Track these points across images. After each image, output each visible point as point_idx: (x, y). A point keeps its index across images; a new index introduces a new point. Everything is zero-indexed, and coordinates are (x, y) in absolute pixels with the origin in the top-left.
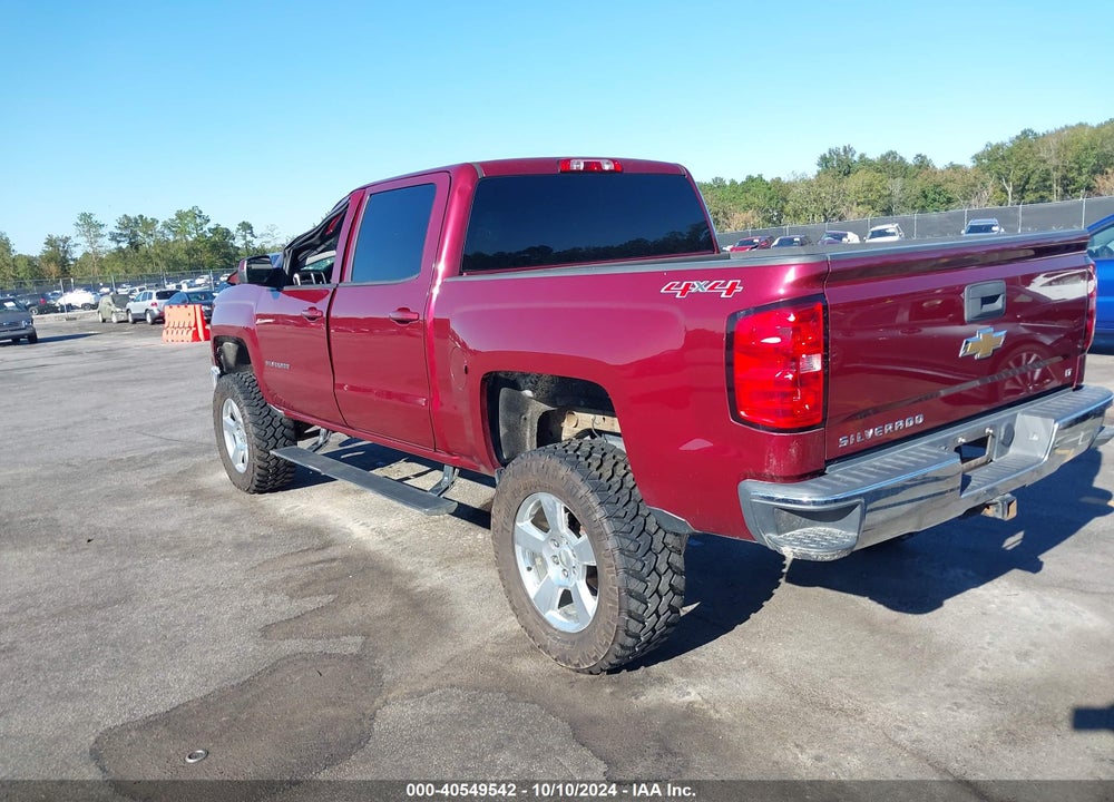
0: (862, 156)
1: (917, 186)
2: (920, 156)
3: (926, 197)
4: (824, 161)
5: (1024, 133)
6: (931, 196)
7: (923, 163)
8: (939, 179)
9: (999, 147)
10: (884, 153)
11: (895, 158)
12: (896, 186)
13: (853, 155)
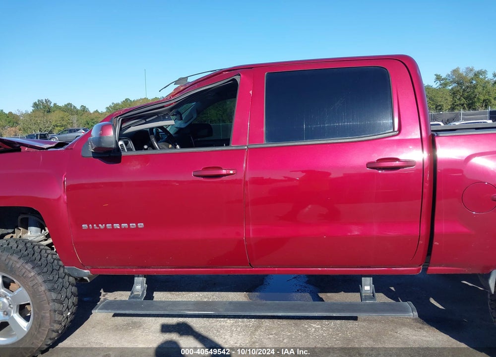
0: (55, 104)
1: (84, 119)
2: (83, 106)
3: (88, 124)
4: (35, 105)
5: (126, 99)
6: (91, 124)
7: (84, 109)
8: (93, 117)
9: (117, 104)
10: (66, 104)
11: (71, 106)
12: (74, 118)
13: (50, 104)
